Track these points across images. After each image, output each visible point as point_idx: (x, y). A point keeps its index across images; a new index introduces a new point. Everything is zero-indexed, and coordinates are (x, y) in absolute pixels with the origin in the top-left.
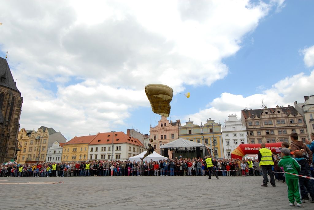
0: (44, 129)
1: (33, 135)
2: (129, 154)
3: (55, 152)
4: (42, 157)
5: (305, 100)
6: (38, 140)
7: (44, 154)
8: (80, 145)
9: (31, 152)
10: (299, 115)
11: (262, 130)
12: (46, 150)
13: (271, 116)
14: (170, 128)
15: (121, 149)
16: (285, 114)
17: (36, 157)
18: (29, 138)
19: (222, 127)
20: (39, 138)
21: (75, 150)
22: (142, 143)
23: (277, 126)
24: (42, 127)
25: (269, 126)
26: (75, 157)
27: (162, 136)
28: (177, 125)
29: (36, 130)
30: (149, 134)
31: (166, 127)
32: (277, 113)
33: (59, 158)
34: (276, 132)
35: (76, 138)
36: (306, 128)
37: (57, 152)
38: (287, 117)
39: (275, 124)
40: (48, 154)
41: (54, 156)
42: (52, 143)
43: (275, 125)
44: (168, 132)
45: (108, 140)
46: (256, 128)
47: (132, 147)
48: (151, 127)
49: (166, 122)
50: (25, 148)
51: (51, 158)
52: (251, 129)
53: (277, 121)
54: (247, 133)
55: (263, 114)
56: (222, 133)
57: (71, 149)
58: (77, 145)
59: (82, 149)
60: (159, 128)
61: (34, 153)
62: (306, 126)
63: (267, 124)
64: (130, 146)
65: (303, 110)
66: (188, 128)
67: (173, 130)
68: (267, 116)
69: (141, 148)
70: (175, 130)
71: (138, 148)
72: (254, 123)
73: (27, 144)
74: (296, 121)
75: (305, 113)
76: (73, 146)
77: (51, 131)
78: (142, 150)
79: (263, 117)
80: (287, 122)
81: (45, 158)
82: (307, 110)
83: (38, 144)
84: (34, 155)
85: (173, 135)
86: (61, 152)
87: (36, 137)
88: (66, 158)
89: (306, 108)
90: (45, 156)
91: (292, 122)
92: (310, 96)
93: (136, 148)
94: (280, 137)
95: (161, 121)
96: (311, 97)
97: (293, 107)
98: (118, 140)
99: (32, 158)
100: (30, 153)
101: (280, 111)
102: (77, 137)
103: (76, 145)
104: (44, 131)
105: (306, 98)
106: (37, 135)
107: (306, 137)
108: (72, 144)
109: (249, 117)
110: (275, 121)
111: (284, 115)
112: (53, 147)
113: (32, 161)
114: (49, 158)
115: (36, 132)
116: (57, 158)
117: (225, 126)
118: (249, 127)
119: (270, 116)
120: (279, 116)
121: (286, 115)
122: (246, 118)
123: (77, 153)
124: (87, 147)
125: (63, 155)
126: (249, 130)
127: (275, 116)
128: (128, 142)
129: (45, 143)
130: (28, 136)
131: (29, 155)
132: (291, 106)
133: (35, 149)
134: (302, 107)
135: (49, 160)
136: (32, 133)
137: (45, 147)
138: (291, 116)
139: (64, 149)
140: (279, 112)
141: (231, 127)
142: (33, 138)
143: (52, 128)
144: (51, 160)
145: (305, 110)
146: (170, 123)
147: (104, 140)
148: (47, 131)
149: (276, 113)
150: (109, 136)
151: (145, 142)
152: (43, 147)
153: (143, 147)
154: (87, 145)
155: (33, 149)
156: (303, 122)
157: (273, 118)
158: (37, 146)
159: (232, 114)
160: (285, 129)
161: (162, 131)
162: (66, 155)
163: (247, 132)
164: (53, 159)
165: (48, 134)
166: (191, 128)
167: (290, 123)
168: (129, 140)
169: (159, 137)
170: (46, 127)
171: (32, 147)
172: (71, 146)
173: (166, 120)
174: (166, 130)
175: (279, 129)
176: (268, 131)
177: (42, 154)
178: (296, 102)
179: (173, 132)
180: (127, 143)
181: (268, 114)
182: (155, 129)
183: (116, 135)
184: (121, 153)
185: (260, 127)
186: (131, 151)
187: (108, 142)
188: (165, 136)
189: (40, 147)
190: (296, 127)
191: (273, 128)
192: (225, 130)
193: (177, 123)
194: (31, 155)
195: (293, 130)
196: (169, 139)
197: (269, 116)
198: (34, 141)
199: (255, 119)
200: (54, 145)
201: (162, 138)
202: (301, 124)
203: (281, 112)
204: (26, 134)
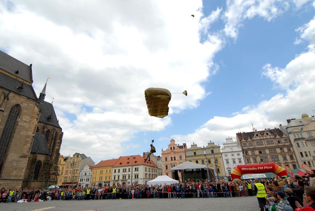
0: (77, 155)
1: (69, 160)
2: (145, 174)
3: (86, 174)
4: (75, 178)
5: (288, 123)
6: (73, 165)
7: (77, 176)
8: (106, 168)
9: (67, 174)
10: (284, 136)
11: (255, 150)
12: (79, 173)
13: (262, 138)
14: (178, 151)
15: (139, 170)
16: (272, 135)
17: (71, 179)
18: (65, 163)
19: (221, 148)
20: (74, 162)
21: (102, 172)
22: (156, 164)
23: (267, 146)
24: (76, 153)
25: (260, 146)
26: (102, 178)
27: (172, 157)
28: (184, 148)
29: (72, 156)
30: (161, 156)
31: (175, 150)
32: (266, 135)
33: (89, 179)
34: (267, 151)
35: (102, 162)
36: (292, 146)
37: (88, 174)
38: (275, 138)
39: (265, 144)
40: (81, 176)
41: (85, 178)
42: (84, 166)
43: (266, 145)
44: (176, 154)
45: (128, 163)
46: (250, 148)
47: (148, 168)
48: (162, 151)
49: (174, 146)
50: (62, 171)
51: (82, 179)
52: (246, 150)
53: (267, 142)
54: (243, 153)
55: (254, 136)
56: (222, 154)
57: (98, 171)
58: (104, 168)
59: (107, 171)
60: (169, 151)
61: (69, 175)
62: (292, 145)
63: (259, 145)
64: (146, 167)
65: (287, 131)
66: (193, 150)
67: (181, 152)
68: (258, 138)
69: (155, 168)
70: (183, 152)
71: (153, 168)
72: (247, 144)
73: (64, 168)
74: (283, 141)
75: (289, 134)
76: (100, 168)
77: (83, 156)
78: (155, 170)
79: (254, 139)
80: (275, 142)
81: (77, 180)
82: (291, 131)
83: (73, 168)
84: (69, 177)
85: (181, 157)
86: (91, 174)
87: (71, 162)
88: (94, 179)
89: (289, 130)
90: (78, 178)
91: (280, 142)
92: (292, 120)
93: (151, 168)
94: (271, 156)
95: (170, 145)
96: (293, 120)
97: (278, 129)
98: (136, 162)
99: (68, 180)
100: (66, 176)
101: (268, 133)
102: (103, 160)
103: (102, 168)
104: (77, 157)
105: (289, 121)
106: (72, 160)
107: (293, 154)
108: (99, 167)
109: (243, 139)
110: (265, 141)
111: (272, 137)
112: (84, 170)
113: (68, 182)
114: (81, 179)
115: (71, 158)
116: (87, 179)
117: (223, 148)
118: (245, 148)
119: (260, 138)
120: (268, 137)
121: (274, 137)
122: (240, 140)
123: (103, 174)
124: (111, 169)
125: (92, 176)
126: (244, 150)
127: (265, 138)
128: (144, 163)
129: (78, 167)
130: (65, 162)
131: (65, 177)
133: (70, 172)
134: (286, 129)
135: (80, 181)
136: (69, 158)
137: (78, 170)
138: (278, 137)
139: (93, 171)
140: (267, 134)
141: (229, 148)
142: (68, 163)
143: (83, 154)
144: (82, 181)
145: (289, 132)
146: (178, 147)
147: (125, 163)
148: (80, 156)
149: (265, 135)
150: (128, 159)
151: (158, 163)
152: (76, 170)
153: (157, 167)
154: (111, 167)
155: (69, 172)
156: (289, 142)
157: (263, 139)
158: (71, 169)
159: (229, 137)
160: (274, 148)
161: (172, 153)
162: (94, 176)
163: (243, 152)
164: (84, 180)
165: (81, 159)
166: (195, 150)
167: (278, 143)
168: (145, 162)
169: (169, 159)
170: (79, 154)
171: (68, 171)
172: (98, 168)
173: (174, 144)
174: (175, 153)
175: (269, 148)
176: (260, 151)
177: (75, 176)
178: (281, 125)
179: (181, 154)
180: (144, 165)
181: (259, 136)
182: (166, 152)
183: (135, 158)
184: (138, 174)
185: (253, 147)
186: (147, 171)
187: (128, 165)
188: (175, 157)
189: (74, 170)
190: (284, 146)
191: (264, 148)
192: (224, 151)
193: (184, 146)
194: (66, 177)
195: (281, 149)
196: (178, 160)
197: (259, 137)
198: (70, 165)
199: (248, 140)
200: (85, 168)
201: (172, 160)
202: (287, 143)
203: (269, 134)
204: (63, 160)
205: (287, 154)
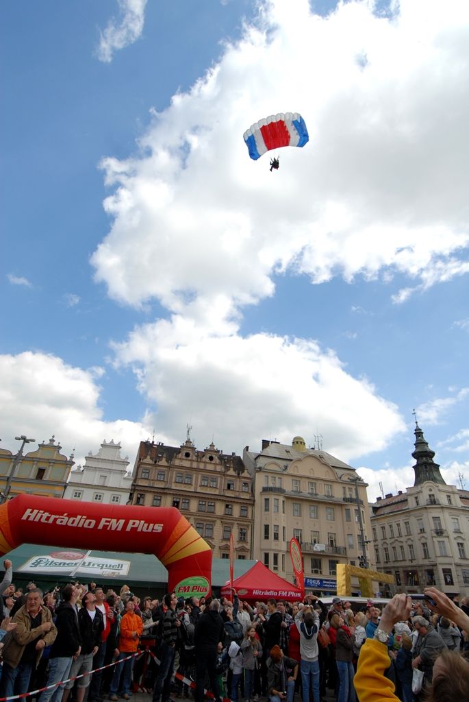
5: (263, 449)
10: (245, 474)
11: (166, 494)
13: (195, 465)
16: (221, 465)
19: (74, 468)
23: (199, 490)
25: (182, 488)
32: (208, 460)
34: (194, 505)
36: (253, 505)
38: (223, 474)
39: (196, 484)
43: (196, 488)
46: (155, 486)
52: (142, 489)
53: (204, 478)
54: (131, 497)
55: (180, 456)
56: (65, 487)
62: (254, 501)
63: (181, 483)
65: (255, 464)
68: (186, 464)
72: (153, 475)
74: (238, 485)
75: (257, 471)
79: (177, 462)
80: (221, 484)
82: (262, 466)
89: (261, 462)
91: (231, 486)
92: (272, 442)
94: (197, 519)
96: (273, 444)
97: (239, 457)
101: (214, 456)
105: (266, 444)
107: (248, 526)
109: (148, 457)
110: (200, 477)
111: (219, 468)
117: (82, 469)
118: (140, 483)
119: (191, 464)
120: (210, 467)
121: (223, 469)
122: (140, 459)
126: (137, 488)
127: (202, 466)
132: (237, 455)
134: (255, 459)
138: (231, 472)
140: (211, 458)
141: (98, 474)
145: (258, 466)
149: (206, 459)
156: (250, 491)
157: (198, 470)
159: (112, 442)
160: (213, 499)
163: (131, 494)
167: (226, 488)
175: (202, 498)
176: (178, 500)
178: (247, 447)
181: (190, 458)
185: (163, 487)
190: (236, 500)
191: (190, 494)
192: (77, 479)
195: (227, 506)
197: (189, 462)
199: (160, 463)
202: (245, 494)
203: (216, 460)
205: (236, 522)
